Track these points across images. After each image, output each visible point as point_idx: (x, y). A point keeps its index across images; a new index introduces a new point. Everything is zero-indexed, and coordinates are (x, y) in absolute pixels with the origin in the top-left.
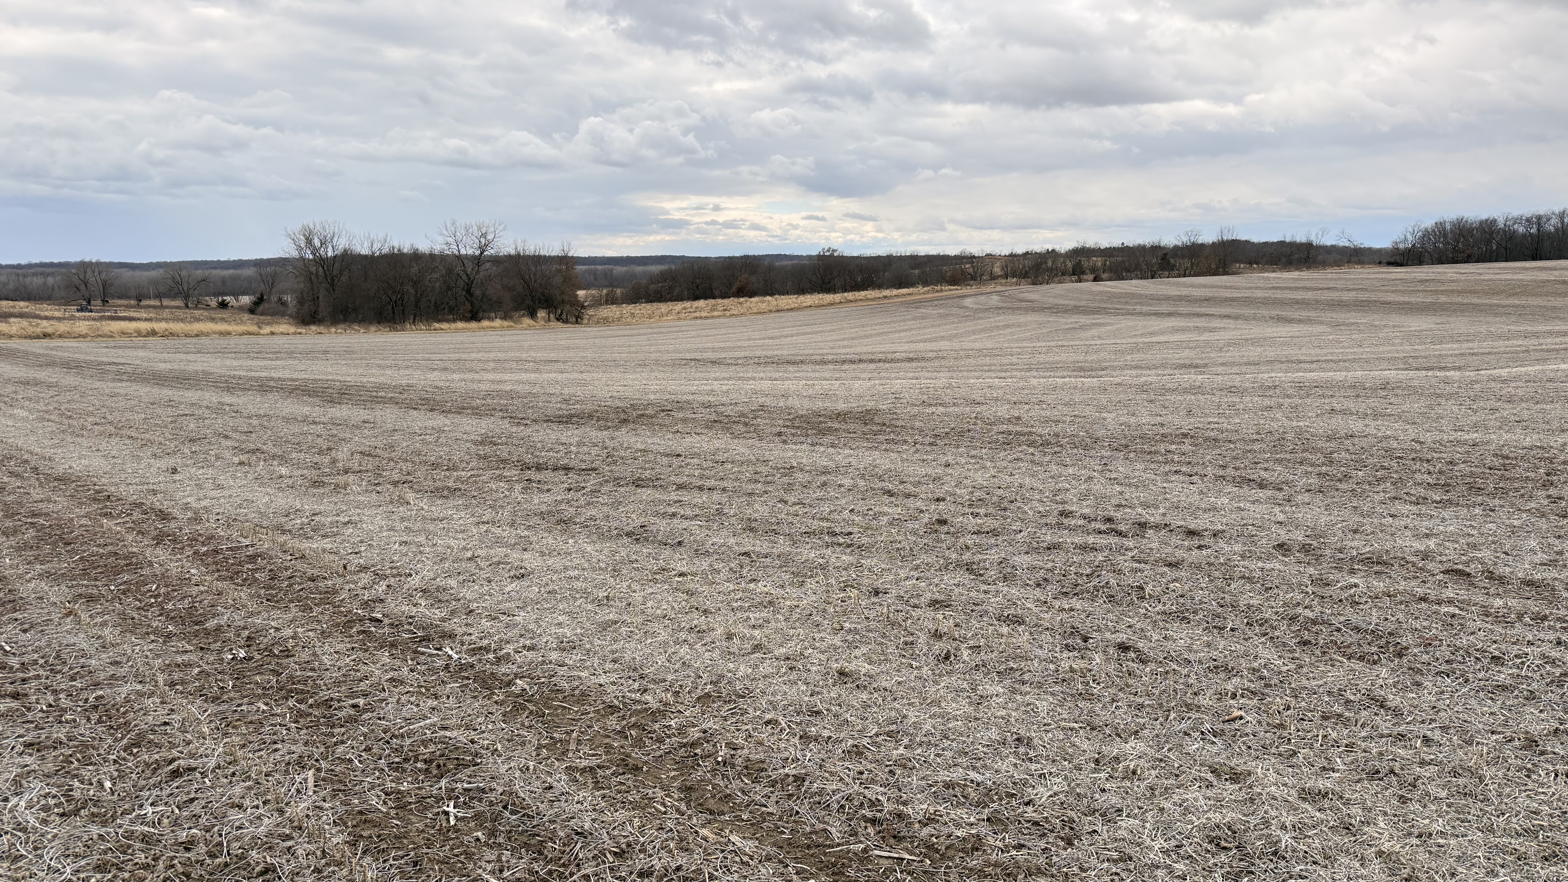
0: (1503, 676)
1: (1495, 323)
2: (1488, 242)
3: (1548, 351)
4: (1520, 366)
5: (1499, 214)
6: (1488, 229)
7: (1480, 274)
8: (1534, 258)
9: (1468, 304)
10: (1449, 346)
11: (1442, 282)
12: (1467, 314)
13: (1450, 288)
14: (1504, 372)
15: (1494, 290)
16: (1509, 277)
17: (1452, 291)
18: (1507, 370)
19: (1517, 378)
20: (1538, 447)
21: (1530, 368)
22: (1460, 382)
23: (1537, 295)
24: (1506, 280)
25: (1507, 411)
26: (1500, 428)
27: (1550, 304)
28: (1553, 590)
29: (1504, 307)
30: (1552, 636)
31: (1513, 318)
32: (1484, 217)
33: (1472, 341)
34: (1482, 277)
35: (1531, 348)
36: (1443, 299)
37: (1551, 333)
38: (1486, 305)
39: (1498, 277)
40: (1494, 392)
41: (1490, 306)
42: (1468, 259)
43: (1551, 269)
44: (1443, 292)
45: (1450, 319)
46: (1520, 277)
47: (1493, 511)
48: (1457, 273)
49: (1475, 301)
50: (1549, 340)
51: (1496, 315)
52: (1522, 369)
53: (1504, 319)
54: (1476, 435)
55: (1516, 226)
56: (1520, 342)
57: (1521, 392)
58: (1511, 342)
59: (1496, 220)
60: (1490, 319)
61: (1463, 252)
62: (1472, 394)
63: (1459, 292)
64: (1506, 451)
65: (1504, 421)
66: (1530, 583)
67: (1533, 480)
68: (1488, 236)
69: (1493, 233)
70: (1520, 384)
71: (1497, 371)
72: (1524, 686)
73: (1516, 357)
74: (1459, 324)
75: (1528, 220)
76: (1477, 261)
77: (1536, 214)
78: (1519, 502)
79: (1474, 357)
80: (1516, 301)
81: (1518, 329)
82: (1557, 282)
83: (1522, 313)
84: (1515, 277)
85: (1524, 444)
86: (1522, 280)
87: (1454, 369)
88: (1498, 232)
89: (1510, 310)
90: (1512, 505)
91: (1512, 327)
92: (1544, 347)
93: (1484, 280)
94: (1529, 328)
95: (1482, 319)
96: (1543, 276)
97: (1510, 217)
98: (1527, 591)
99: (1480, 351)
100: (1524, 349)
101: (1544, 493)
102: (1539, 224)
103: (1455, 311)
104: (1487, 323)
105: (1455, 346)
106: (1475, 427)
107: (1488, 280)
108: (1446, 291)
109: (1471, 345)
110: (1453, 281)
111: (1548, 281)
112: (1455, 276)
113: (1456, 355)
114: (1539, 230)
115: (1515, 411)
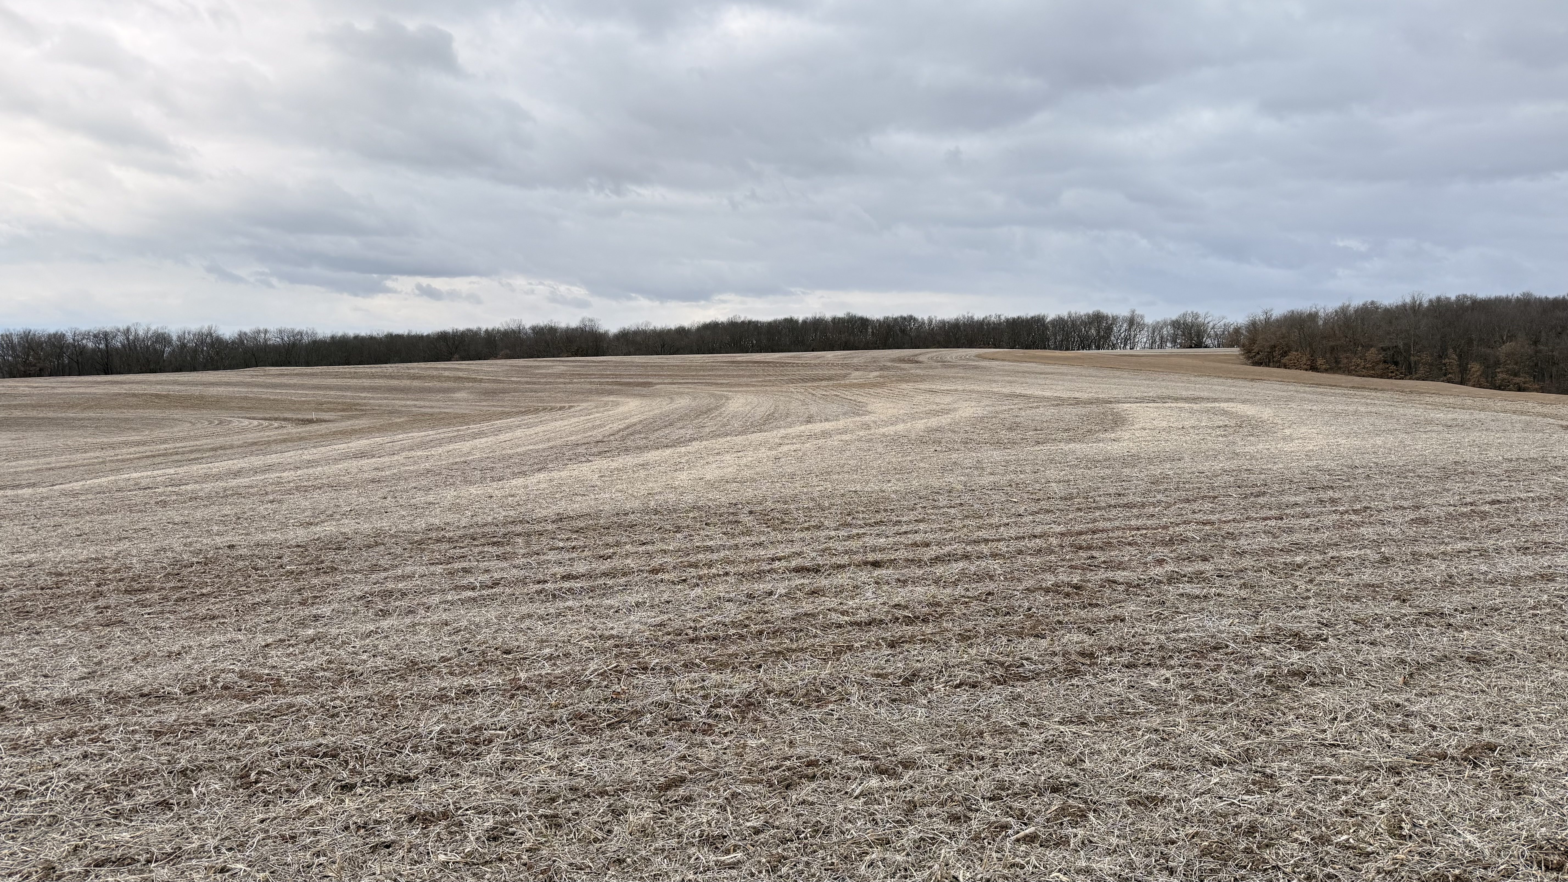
0: (25, 810)
1: (72, 436)
2: (60, 356)
3: (123, 461)
4: (95, 478)
5: (66, 329)
6: (56, 343)
7: (53, 388)
8: (106, 373)
9: (43, 418)
10: (24, 462)
11: (15, 396)
12: (44, 428)
13: (23, 402)
14: (77, 486)
15: (69, 404)
16: (82, 390)
17: (26, 406)
18: (81, 483)
19: (88, 491)
20: (93, 559)
21: (103, 479)
22: (29, 500)
23: (112, 408)
24: (79, 394)
25: (71, 526)
26: (60, 544)
27: (122, 416)
28: (88, 702)
29: (79, 420)
30: (79, 751)
31: (91, 430)
32: (52, 330)
33: (50, 455)
34: (56, 391)
35: (108, 459)
36: (17, 413)
37: (126, 444)
38: (62, 418)
39: (71, 390)
40: (62, 507)
41: (66, 419)
42: (40, 373)
43: (122, 383)
44: (16, 407)
45: (26, 434)
46: (93, 390)
47: (37, 633)
48: (29, 387)
49: (51, 415)
50: (124, 451)
51: (73, 428)
52: (96, 481)
53: (81, 432)
54: (33, 555)
55: (84, 341)
56: (97, 454)
57: (87, 505)
58: (88, 455)
59: (64, 335)
60: (68, 433)
61: (35, 366)
62: (39, 511)
63: (34, 407)
64: (61, 568)
65: (66, 536)
66: (64, 702)
67: (84, 593)
68: (58, 351)
69: (62, 347)
70: (90, 496)
71: (71, 485)
72: (46, 813)
73: (92, 470)
74: (36, 439)
75: (95, 336)
76: (50, 375)
77: (103, 330)
78: (66, 619)
79: (51, 472)
80: (91, 414)
81: (95, 441)
82: (127, 395)
83: (98, 425)
84: (88, 390)
85: (80, 558)
86: (95, 393)
87: (29, 486)
88: (68, 347)
89: (86, 423)
90: (60, 623)
91: (89, 440)
92: (120, 457)
93: (57, 394)
94: (105, 440)
95: (59, 432)
96: (115, 389)
97: (77, 332)
98: (62, 711)
99: (58, 465)
100: (101, 460)
101: (93, 605)
102: (107, 340)
103: (30, 426)
104: (65, 436)
105: (32, 462)
106: (34, 546)
107: (61, 394)
108: (20, 405)
109: (48, 460)
110: (25, 395)
111: (120, 394)
112: (27, 390)
113: (32, 472)
114: (107, 346)
115: (78, 525)
